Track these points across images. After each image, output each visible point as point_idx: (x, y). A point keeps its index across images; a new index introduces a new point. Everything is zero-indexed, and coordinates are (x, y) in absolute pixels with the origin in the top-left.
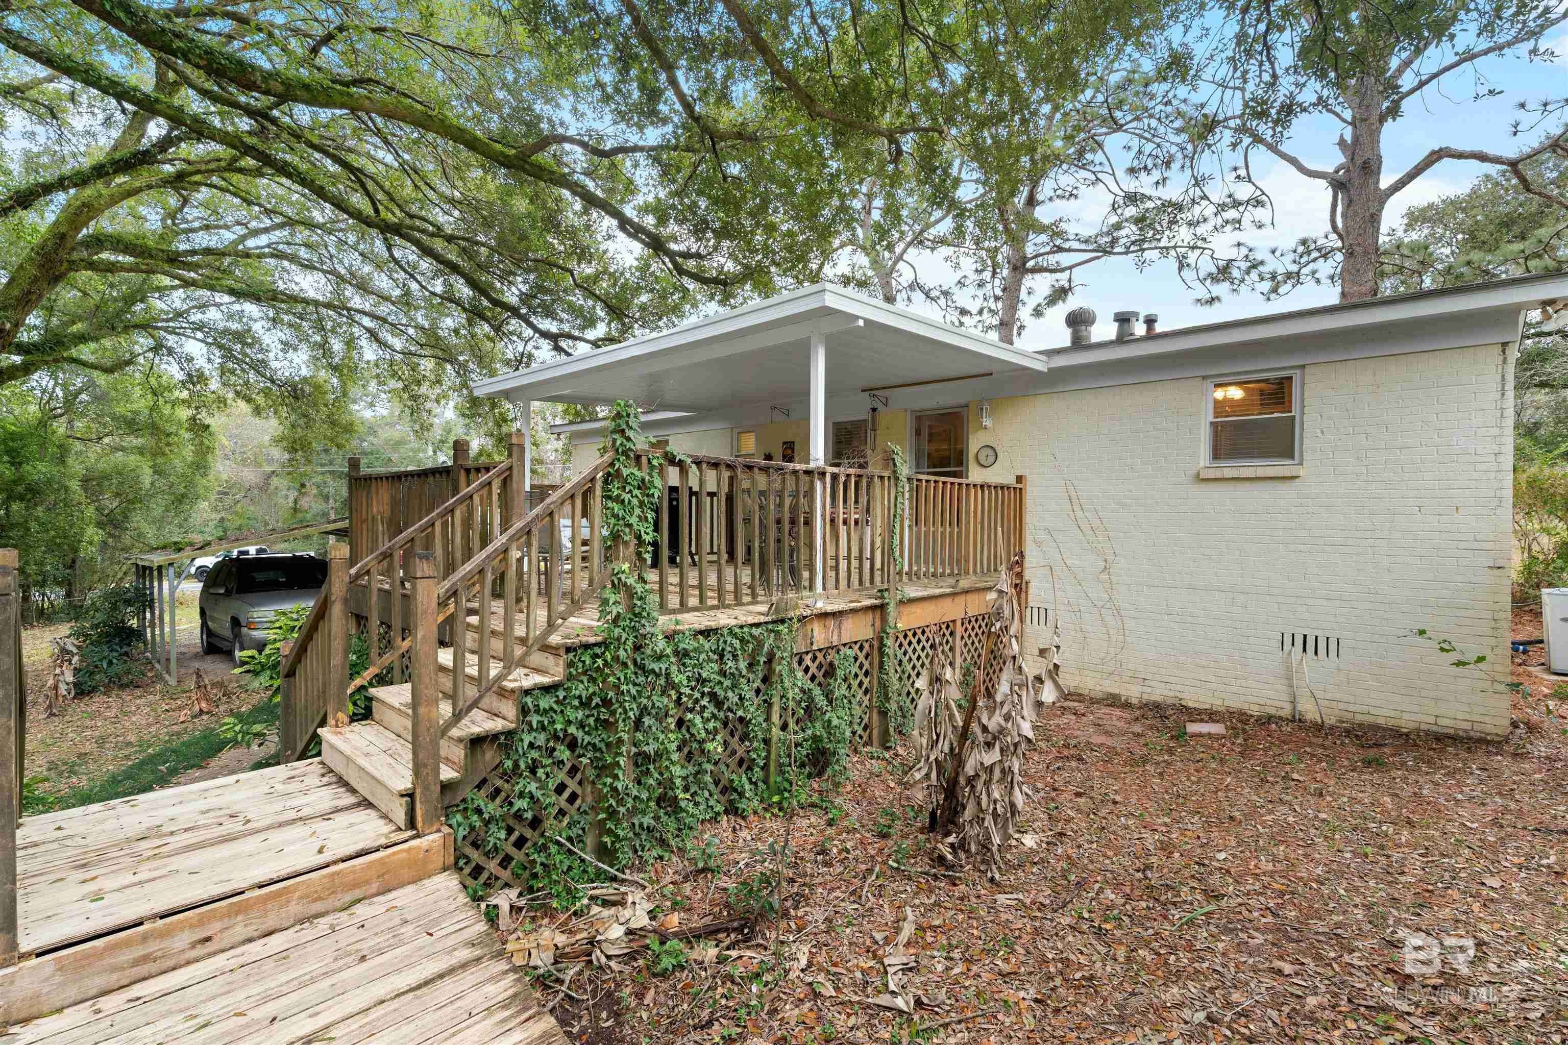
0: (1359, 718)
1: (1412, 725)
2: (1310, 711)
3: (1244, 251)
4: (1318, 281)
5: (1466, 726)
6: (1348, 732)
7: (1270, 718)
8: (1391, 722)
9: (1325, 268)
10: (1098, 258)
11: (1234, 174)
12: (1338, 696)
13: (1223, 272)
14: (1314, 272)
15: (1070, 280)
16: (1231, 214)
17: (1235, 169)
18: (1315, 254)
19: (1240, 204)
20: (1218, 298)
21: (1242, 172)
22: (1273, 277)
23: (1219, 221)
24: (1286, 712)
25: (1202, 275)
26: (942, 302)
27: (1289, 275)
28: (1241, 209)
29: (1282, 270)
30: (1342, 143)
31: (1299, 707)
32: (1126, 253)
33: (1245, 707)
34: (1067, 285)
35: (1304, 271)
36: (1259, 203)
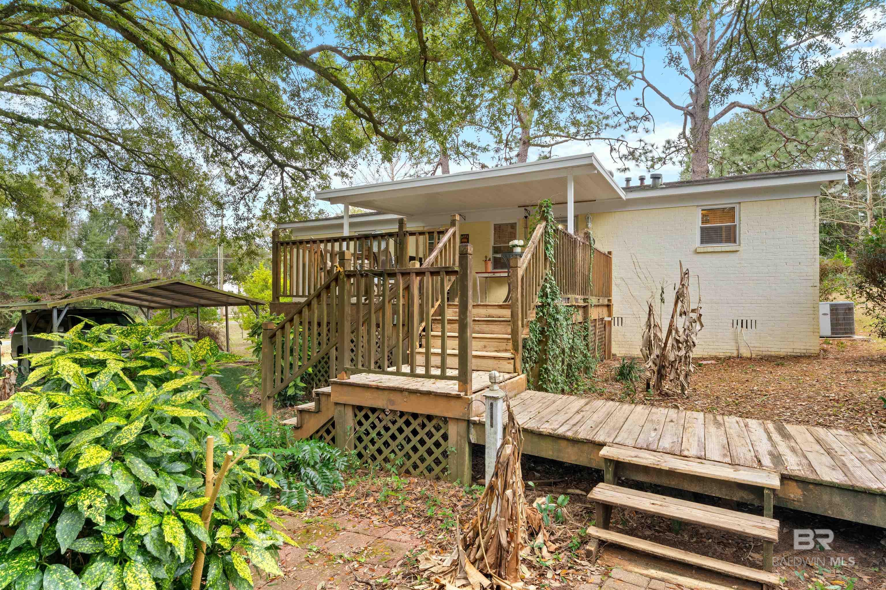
0: (764, 353)
1: (785, 354)
2: (745, 353)
3: (643, 144)
4: (674, 163)
5: (805, 351)
6: (761, 359)
7: (730, 358)
8: (777, 353)
9: (677, 157)
10: (567, 141)
11: (636, 102)
12: (756, 345)
13: (632, 154)
14: (671, 159)
15: (550, 152)
16: (633, 123)
17: (637, 99)
18: (673, 149)
19: (637, 118)
20: (628, 169)
21: (641, 102)
22: (652, 160)
23: (627, 126)
24: (735, 355)
25: (621, 155)
26: (471, 160)
27: (660, 159)
28: (639, 121)
29: (656, 156)
30: (691, 93)
31: (741, 352)
32: (584, 140)
33: (717, 354)
34: (548, 155)
35: (668, 158)
36: (646, 118)
